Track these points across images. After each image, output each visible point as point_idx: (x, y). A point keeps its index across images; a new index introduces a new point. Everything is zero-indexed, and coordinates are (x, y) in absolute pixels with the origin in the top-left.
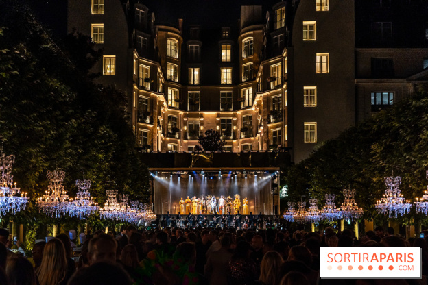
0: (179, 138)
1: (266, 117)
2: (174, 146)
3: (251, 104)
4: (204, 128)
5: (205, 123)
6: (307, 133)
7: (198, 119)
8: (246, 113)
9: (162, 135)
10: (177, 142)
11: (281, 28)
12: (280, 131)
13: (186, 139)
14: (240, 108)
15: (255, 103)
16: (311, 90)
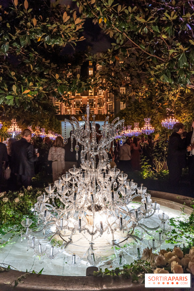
0: (72, 107)
1: (106, 99)
2: (70, 111)
3: (101, 93)
4: (82, 103)
5: (83, 101)
6: (122, 106)
7: (80, 99)
8: (99, 97)
9: (65, 106)
10: (71, 109)
11: (112, 64)
12: (112, 105)
13: (75, 107)
14: (97, 95)
15: (102, 93)
16: (123, 89)
